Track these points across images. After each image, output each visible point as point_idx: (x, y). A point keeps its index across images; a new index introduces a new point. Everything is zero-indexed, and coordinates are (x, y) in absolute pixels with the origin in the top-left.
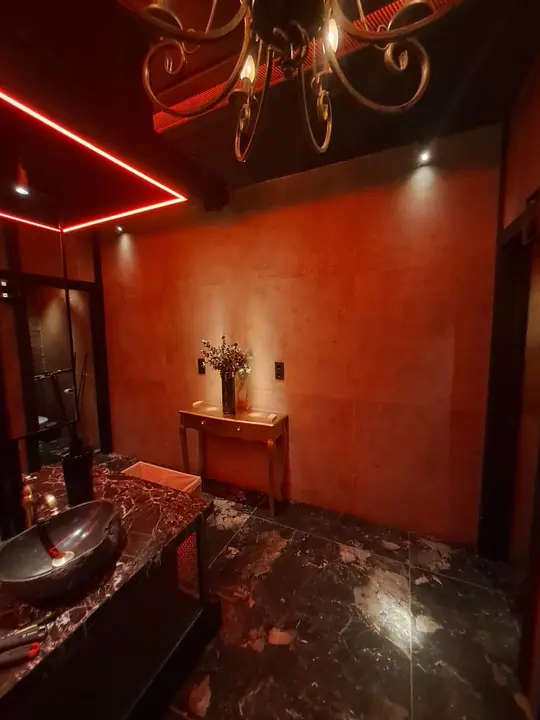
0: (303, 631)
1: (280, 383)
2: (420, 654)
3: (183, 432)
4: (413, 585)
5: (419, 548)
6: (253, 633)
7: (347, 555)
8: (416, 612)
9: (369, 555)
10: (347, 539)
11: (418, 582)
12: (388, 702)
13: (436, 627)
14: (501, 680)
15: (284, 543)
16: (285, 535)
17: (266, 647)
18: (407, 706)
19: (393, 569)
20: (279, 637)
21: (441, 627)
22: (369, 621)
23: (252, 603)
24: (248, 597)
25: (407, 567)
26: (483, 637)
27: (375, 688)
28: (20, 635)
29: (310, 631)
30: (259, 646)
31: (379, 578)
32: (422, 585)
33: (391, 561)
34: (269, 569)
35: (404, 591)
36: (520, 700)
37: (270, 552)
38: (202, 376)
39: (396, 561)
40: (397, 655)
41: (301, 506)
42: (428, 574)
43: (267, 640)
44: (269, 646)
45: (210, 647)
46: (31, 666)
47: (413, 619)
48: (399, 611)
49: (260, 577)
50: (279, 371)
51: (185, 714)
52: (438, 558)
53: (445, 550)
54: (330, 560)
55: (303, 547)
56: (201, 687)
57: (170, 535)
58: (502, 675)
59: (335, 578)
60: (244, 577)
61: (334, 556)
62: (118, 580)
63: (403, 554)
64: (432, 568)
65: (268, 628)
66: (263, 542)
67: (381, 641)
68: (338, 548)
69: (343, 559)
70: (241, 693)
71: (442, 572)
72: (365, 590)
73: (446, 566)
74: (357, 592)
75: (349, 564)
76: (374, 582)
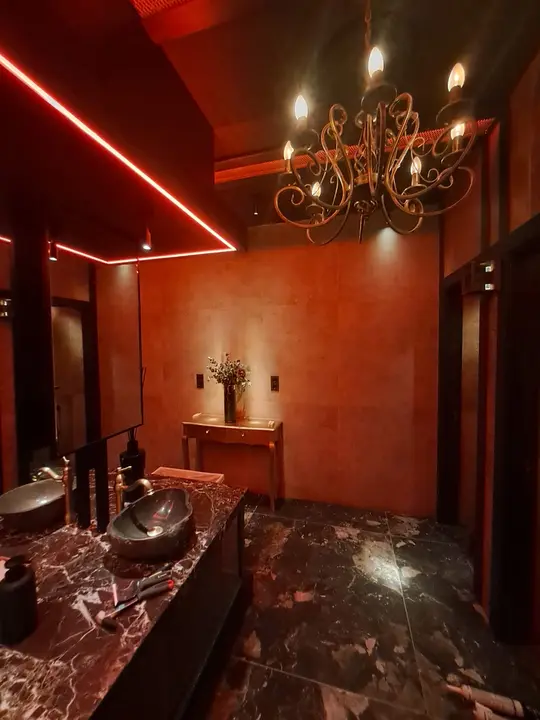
0: (320, 589)
1: (275, 394)
2: (409, 591)
3: (185, 443)
4: (395, 548)
5: (394, 522)
6: (281, 597)
7: (341, 533)
8: (400, 565)
9: (358, 531)
10: (339, 522)
11: (398, 545)
12: (392, 624)
13: (415, 573)
14: (464, 598)
15: (288, 531)
16: (288, 524)
17: (294, 605)
18: (405, 623)
19: (378, 539)
20: (302, 596)
21: (419, 572)
22: (368, 576)
23: (274, 577)
24: (270, 574)
25: (388, 537)
26: (448, 574)
27: (382, 617)
28: (156, 577)
29: (326, 589)
30: (289, 604)
31: (369, 547)
32: (402, 547)
33: (376, 534)
34: (281, 552)
35: (389, 552)
36: (477, 607)
37: (279, 539)
38: (202, 390)
39: (379, 533)
40: (393, 594)
41: (294, 502)
42: (404, 540)
43: (293, 599)
44: (296, 604)
45: (249, 612)
46: (174, 593)
47: (400, 571)
48: (388, 566)
49: (276, 557)
50: (275, 384)
51: (244, 659)
52: (410, 527)
53: (415, 522)
54: (329, 538)
55: (305, 532)
56: (250, 639)
57: (227, 512)
58: (465, 595)
59: (336, 551)
60: (261, 559)
61: (331, 535)
62: (204, 542)
63: (383, 529)
64: (407, 535)
65: (293, 591)
66: (270, 532)
67: (379, 588)
68: (333, 530)
69: (339, 536)
70: (284, 637)
71: (415, 536)
72: (360, 556)
73: (417, 532)
74: (355, 558)
75: (344, 540)
76: (366, 550)
